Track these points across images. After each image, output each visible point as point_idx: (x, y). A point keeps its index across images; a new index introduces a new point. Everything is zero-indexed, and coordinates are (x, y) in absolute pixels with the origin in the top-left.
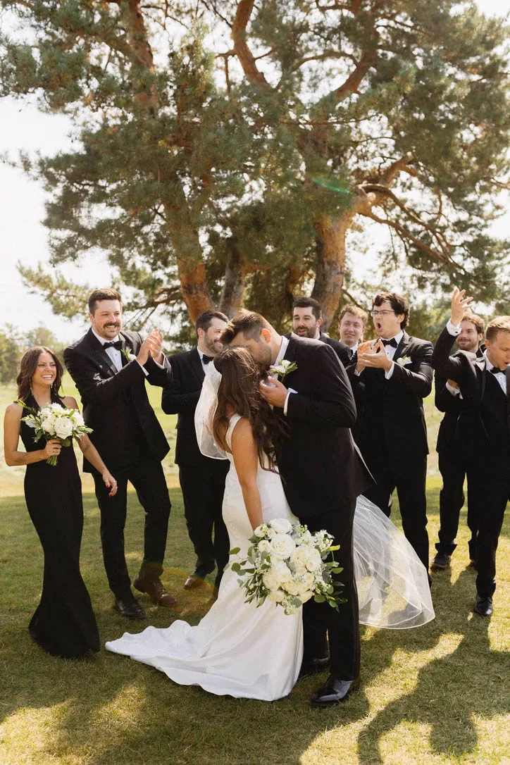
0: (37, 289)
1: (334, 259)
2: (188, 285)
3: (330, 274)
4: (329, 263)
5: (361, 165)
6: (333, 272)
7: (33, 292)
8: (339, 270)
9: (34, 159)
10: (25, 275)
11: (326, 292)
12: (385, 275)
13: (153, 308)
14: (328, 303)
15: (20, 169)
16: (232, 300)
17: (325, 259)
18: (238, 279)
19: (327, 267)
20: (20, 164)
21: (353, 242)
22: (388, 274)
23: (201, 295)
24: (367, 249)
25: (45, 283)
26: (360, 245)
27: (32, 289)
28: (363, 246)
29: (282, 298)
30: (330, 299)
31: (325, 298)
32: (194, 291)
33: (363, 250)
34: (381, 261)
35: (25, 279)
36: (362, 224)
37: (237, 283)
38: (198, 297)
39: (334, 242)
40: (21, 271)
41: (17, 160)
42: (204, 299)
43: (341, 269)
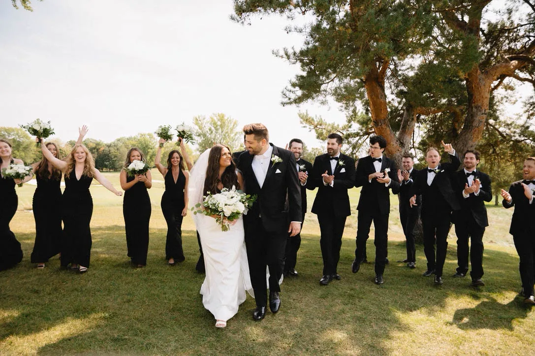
0: (307, 125)
1: (480, 104)
2: (376, 121)
3: (477, 114)
4: (476, 107)
5: (512, 45)
6: (479, 113)
7: (304, 127)
8: (483, 111)
9: (290, 52)
10: (302, 118)
11: (472, 126)
12: (529, 118)
13: (367, 136)
14: (474, 133)
15: (285, 59)
16: (407, 130)
17: (473, 105)
18: (411, 117)
19: (475, 110)
20: (285, 56)
21: (505, 97)
22: (531, 117)
23: (383, 126)
24: (517, 101)
25: (309, 122)
26: (512, 99)
27: (304, 125)
28: (513, 99)
29: (451, 131)
30: (475, 131)
31: (471, 130)
32: (380, 124)
33: (513, 101)
34: (526, 109)
35: (301, 120)
36: (513, 85)
37: (411, 120)
38: (382, 128)
39: (480, 93)
40: (299, 115)
41: (282, 53)
42: (386, 129)
43: (485, 111)
